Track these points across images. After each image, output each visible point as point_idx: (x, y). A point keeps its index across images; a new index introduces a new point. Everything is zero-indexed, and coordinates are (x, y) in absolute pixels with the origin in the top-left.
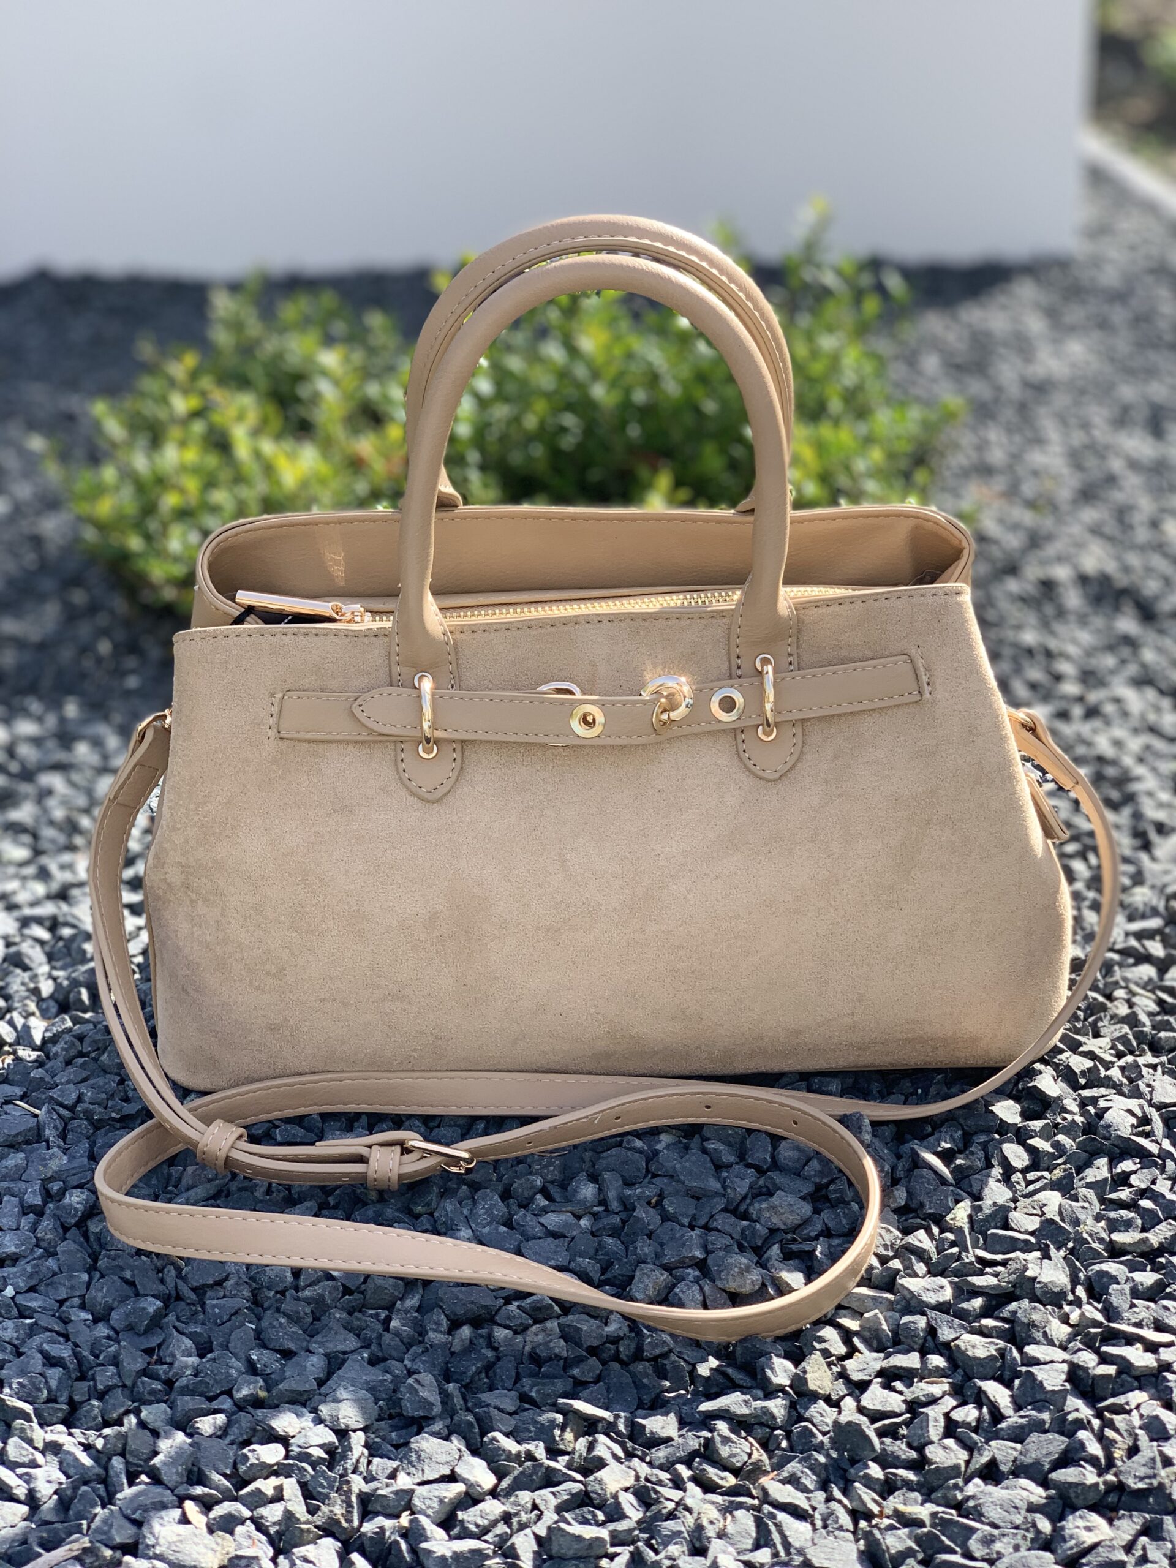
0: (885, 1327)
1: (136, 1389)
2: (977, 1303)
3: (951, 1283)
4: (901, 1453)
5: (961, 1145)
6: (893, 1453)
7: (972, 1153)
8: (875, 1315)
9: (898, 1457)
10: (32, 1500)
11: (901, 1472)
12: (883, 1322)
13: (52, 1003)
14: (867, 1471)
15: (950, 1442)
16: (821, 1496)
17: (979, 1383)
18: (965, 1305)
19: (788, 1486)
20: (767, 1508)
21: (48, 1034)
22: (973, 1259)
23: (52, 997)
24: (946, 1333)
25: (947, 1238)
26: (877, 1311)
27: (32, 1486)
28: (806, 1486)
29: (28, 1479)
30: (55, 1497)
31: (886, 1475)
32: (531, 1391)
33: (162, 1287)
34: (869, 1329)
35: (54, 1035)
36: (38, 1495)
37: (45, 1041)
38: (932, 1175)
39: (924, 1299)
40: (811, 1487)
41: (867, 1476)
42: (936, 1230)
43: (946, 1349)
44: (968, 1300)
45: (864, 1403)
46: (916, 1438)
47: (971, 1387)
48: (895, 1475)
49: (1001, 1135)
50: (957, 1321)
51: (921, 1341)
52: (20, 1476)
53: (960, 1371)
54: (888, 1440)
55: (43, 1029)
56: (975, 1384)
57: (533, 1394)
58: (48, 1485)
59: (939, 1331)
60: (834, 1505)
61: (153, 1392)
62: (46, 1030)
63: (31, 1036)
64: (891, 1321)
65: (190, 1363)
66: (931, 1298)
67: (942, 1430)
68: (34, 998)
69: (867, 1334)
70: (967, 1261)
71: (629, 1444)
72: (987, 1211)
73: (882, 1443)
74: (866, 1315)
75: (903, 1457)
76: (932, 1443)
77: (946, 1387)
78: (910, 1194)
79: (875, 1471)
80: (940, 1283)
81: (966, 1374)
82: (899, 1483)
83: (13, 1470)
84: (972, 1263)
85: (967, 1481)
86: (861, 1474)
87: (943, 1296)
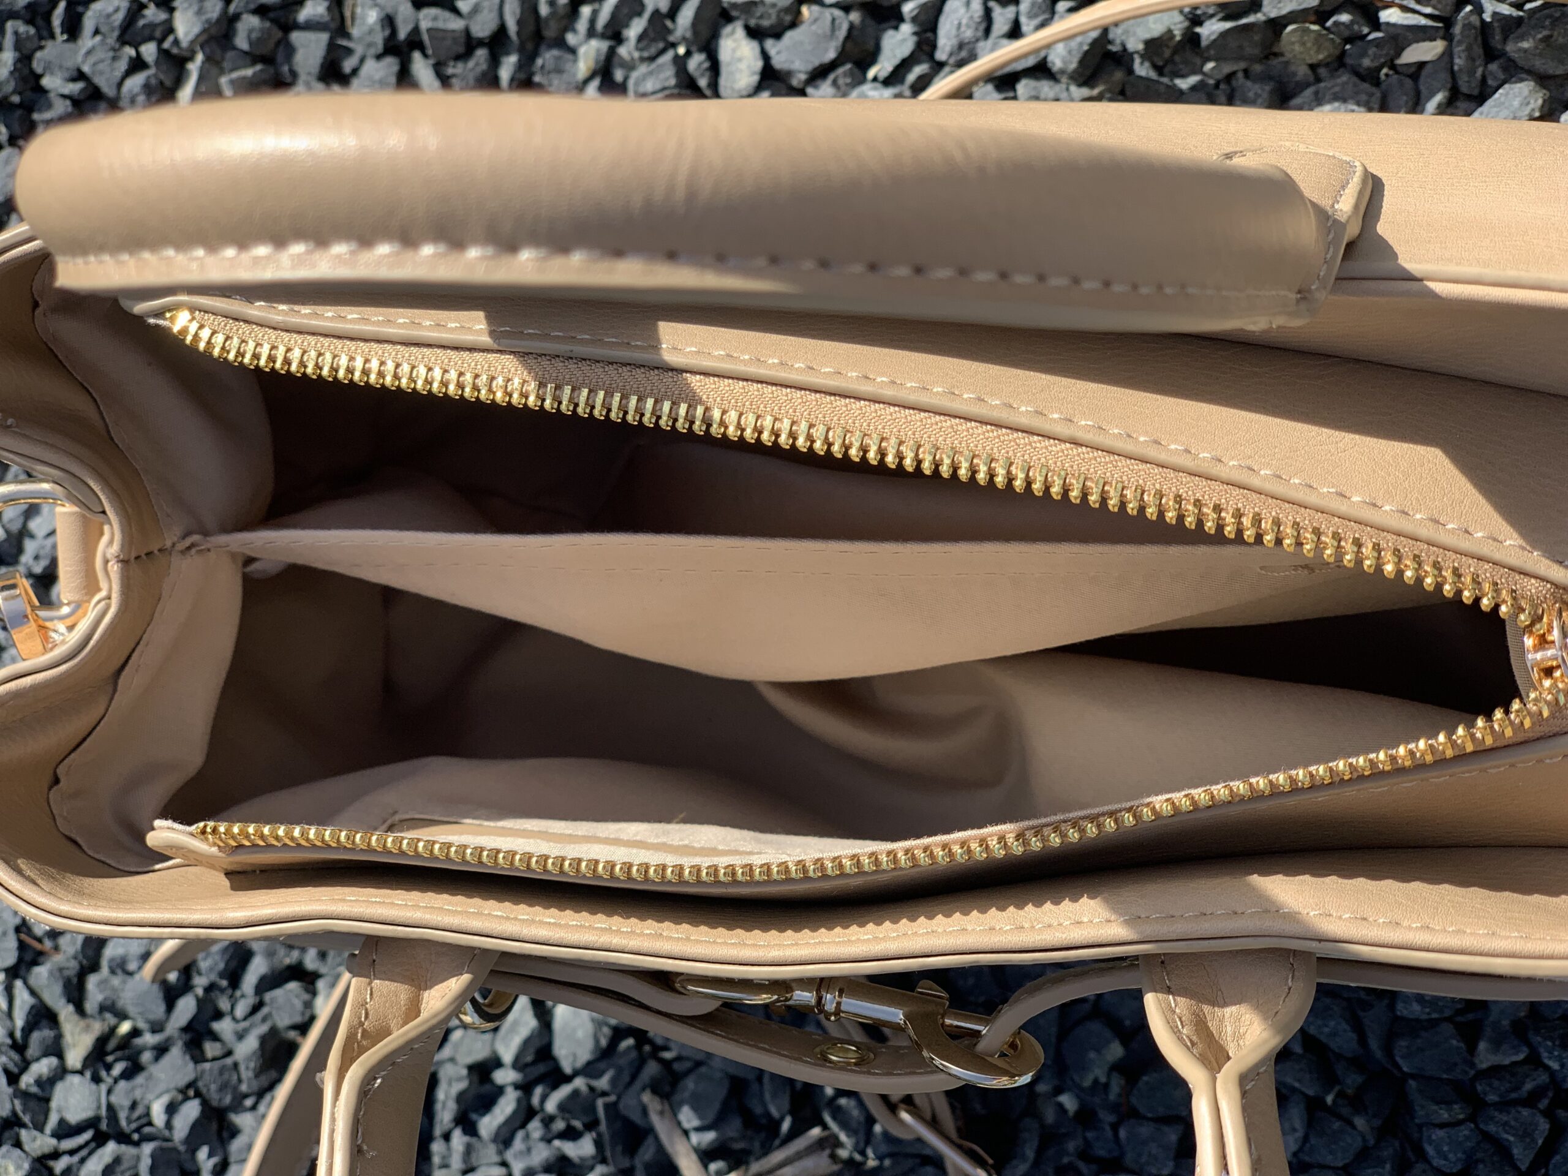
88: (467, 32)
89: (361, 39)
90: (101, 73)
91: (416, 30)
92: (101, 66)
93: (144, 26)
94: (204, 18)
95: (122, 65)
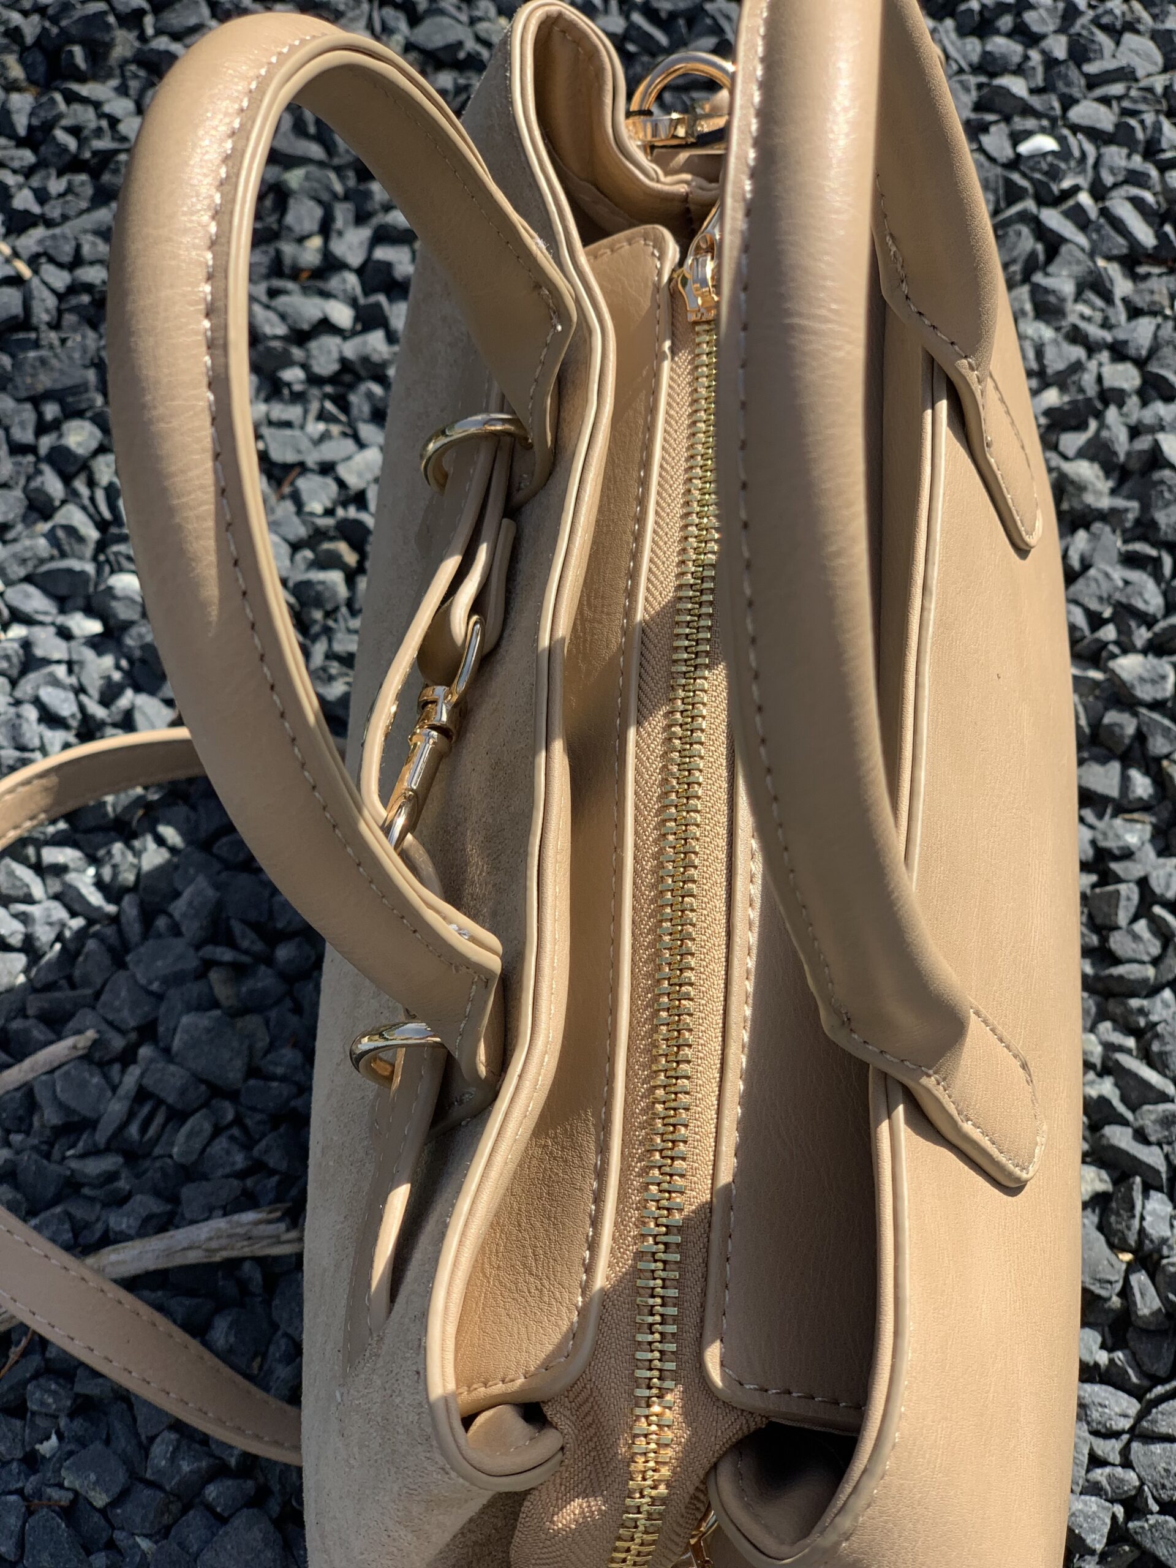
0: (1083, 722)
10: (29, 947)
12: (1082, 716)
13: (39, 57)
15: (1142, 926)
21: (35, 122)
23: (38, 42)
24: (1158, 745)
27: (30, 930)
29: (24, 918)
30: (58, 946)
35: (43, 123)
36: (38, 944)
37: (30, 128)
39: (1136, 690)
52: (15, 916)
55: (28, 108)
58: (47, 928)
59: (1151, 741)
62: (32, 114)
63: (12, 126)
66: (1147, 691)
67: (1134, 906)
68: (16, 48)
77: (1147, 830)
83: (6, 906)
87: (1164, 689)
88: (1117, 928)
89: (1111, 827)
90: (1088, 586)
91: (1119, 880)
92: (1093, 585)
93: (1130, 626)
94: (1136, 683)
95: (1094, 606)
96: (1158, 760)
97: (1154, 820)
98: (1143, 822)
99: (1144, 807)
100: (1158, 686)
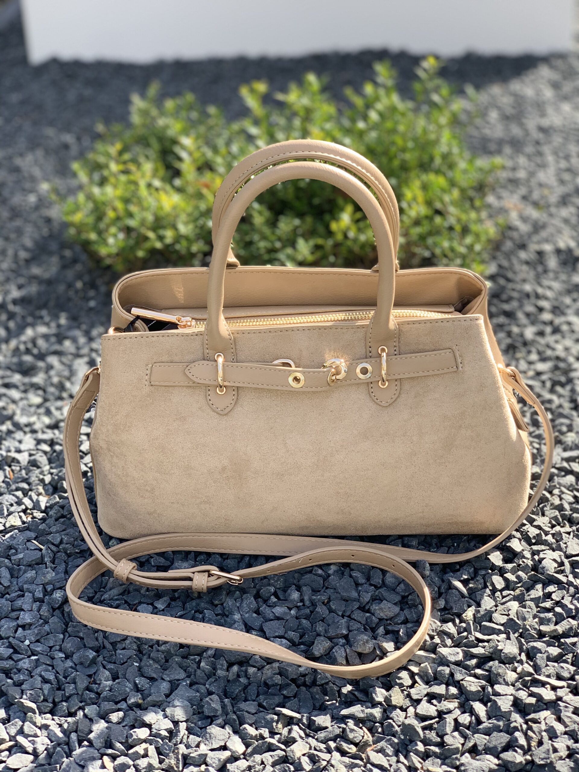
0: (430, 671)
1: (83, 696)
2: (474, 662)
3: (462, 650)
4: (432, 738)
5: (473, 576)
6: (429, 738)
7: (478, 581)
8: (426, 665)
9: (431, 740)
10: (35, 754)
11: (432, 748)
12: (430, 669)
13: (50, 487)
14: (417, 747)
15: (456, 734)
16: (394, 759)
17: (472, 703)
18: (468, 663)
19: (380, 754)
20: (369, 766)
21: (48, 505)
22: (473, 638)
23: (50, 483)
24: (458, 676)
25: (462, 626)
26: (427, 663)
27: (35, 746)
28: (388, 754)
29: (33, 742)
30: (45, 752)
31: (425, 749)
32: (263, 702)
33: (97, 643)
34: (423, 672)
35: (51, 505)
36: (38, 751)
37: (46, 507)
38: (457, 593)
39: (449, 659)
40: (391, 754)
41: (416, 750)
42: (457, 621)
43: (458, 684)
44: (470, 660)
45: (418, 711)
46: (440, 731)
47: (468, 705)
48: (429, 749)
49: (493, 570)
50: (464, 671)
51: (446, 679)
52: (30, 741)
53: (464, 696)
54: (427, 732)
55: (45, 501)
56: (470, 703)
57: (265, 704)
58: (42, 746)
59: (455, 675)
60: (400, 765)
61: (91, 699)
62: (47, 502)
63: (40, 506)
64: (433, 669)
65: (108, 684)
66: (452, 659)
67: (452, 728)
68: (42, 484)
69: (422, 674)
70: (471, 639)
71: (308, 731)
72: (482, 613)
73: (424, 733)
74: (422, 665)
75: (434, 740)
76: (447, 734)
77: (456, 705)
78: (447, 602)
79: (420, 747)
80: (457, 651)
81: (466, 697)
82: (431, 754)
83: (27, 738)
84: (473, 641)
85: (462, 755)
86: (414, 748)
87: (458, 657)
96: (458, 682)
97: (459, 701)
98: (454, 702)
99: (454, 697)
100: (456, 656)
